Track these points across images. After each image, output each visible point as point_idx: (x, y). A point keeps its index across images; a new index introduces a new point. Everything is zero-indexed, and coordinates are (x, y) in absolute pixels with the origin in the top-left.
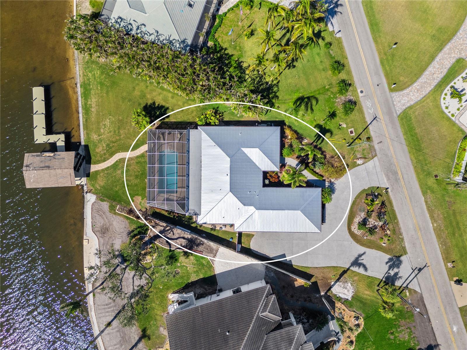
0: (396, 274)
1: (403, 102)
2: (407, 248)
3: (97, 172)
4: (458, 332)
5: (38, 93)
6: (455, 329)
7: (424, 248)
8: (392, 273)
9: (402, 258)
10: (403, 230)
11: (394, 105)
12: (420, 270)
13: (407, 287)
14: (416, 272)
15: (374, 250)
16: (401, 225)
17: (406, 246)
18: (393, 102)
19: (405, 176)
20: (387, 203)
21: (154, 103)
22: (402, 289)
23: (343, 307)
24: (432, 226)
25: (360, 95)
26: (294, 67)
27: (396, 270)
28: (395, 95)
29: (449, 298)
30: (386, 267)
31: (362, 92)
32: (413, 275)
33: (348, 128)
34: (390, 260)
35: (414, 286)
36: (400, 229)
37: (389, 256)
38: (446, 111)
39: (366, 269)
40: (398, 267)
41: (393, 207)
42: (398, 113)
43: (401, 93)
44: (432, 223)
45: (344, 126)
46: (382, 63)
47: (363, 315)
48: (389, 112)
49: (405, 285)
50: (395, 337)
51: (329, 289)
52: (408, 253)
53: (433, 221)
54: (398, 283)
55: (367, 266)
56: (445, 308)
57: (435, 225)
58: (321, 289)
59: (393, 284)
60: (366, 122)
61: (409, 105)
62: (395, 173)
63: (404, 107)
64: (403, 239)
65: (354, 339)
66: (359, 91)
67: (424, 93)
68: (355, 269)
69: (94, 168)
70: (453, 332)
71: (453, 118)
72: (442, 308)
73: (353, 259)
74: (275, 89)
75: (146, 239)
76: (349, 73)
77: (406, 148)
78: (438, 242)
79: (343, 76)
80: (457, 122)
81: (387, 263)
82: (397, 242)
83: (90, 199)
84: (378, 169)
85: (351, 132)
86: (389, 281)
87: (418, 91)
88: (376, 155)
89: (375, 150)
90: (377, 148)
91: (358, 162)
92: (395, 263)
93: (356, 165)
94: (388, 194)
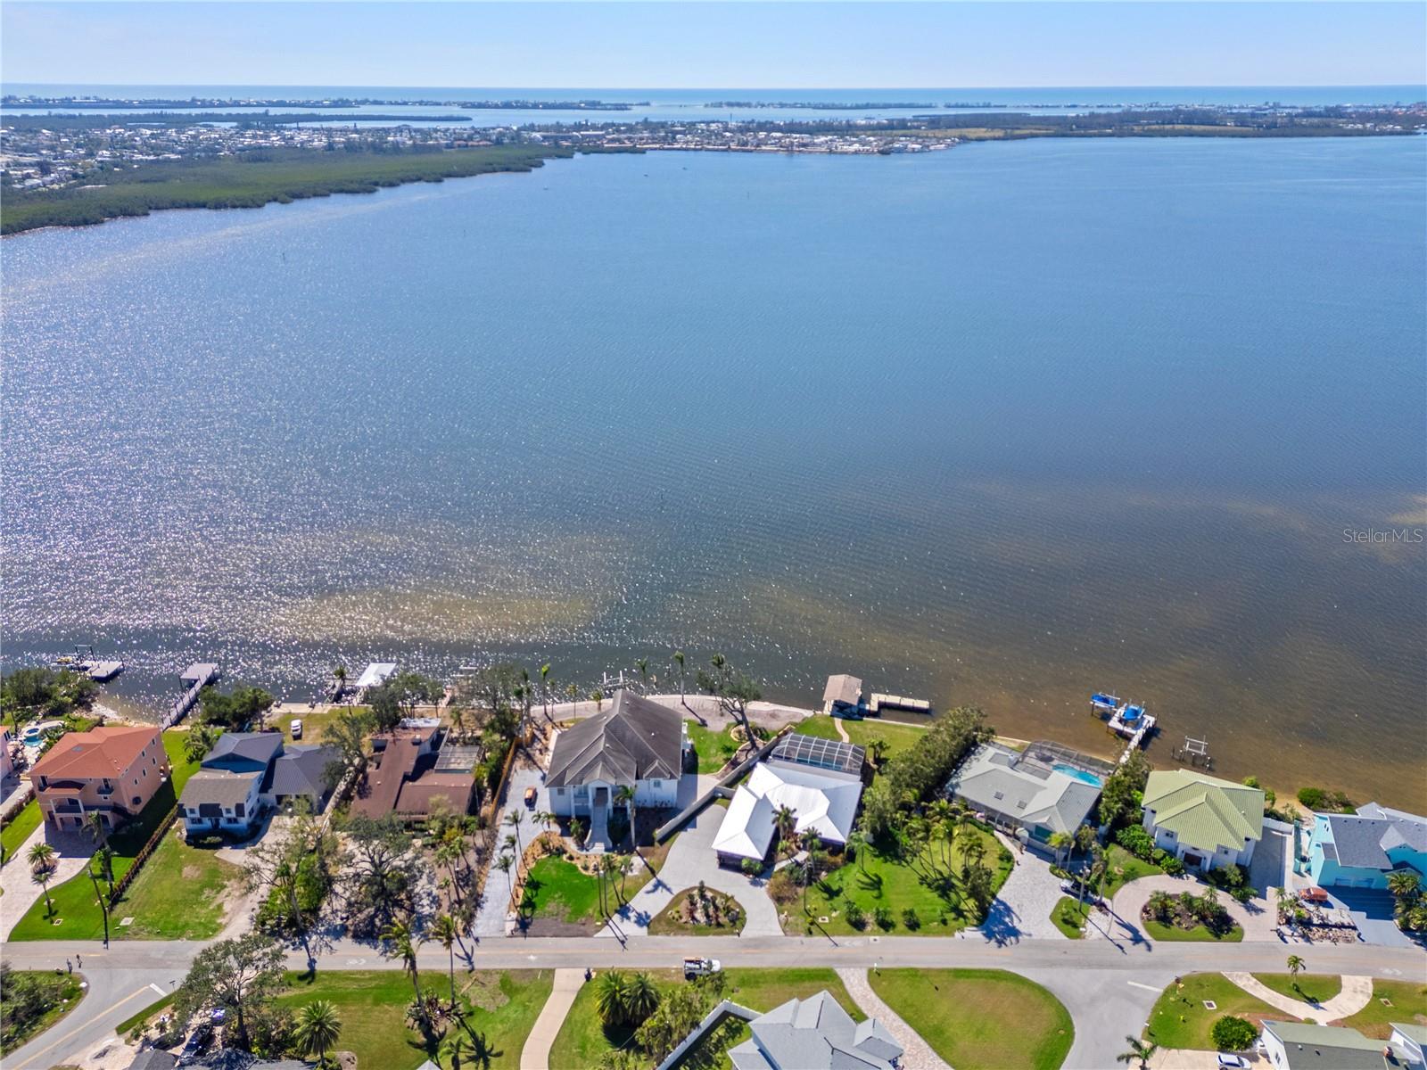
0: (628, 918)
1: (852, 979)
2: (655, 937)
3: (833, 722)
4: (525, 960)
5: (924, 704)
6: (532, 957)
7: (648, 952)
8: (632, 915)
9: (645, 928)
10: (679, 938)
11: (850, 968)
12: (623, 942)
13: (607, 924)
14: (622, 938)
15: (666, 904)
16: (686, 938)
17: (658, 936)
18: (856, 968)
19: (750, 956)
20: (721, 930)
22: (606, 918)
24: (674, 967)
25: (872, 938)
26: (922, 884)
27: (633, 919)
28: (864, 973)
29: (570, 962)
30: (641, 911)
31: (875, 940)
32: (619, 934)
33: (830, 918)
34: (648, 917)
35: (605, 932)
36: (683, 935)
37: (652, 917)
39: (648, 892)
40: (635, 922)
41: (713, 935)
42: (838, 970)
43: (865, 979)
44: (676, 969)
45: (834, 914)
46: (912, 969)
47: (596, 877)
48: (840, 960)
49: (610, 923)
50: (555, 899)
51: (640, 855)
52: (648, 936)
54: (616, 918)
55: (651, 895)
56: (562, 955)
57: (673, 971)
58: (643, 848)
59: (617, 911)
60: (833, 935)
61: (846, 983)
62: (757, 947)
63: (843, 978)
64: (668, 935)
65: (573, 862)
66: (877, 938)
67: (858, 1001)
68: (653, 881)
69: (838, 722)
70: (531, 955)
72: (564, 952)
73: (665, 882)
74: (896, 862)
75: (755, 738)
76: (901, 933)
77: (787, 966)
78: (650, 969)
79: (901, 927)
81: (646, 912)
82: (667, 928)
83: (806, 713)
84: (768, 933)
85: (823, 919)
86: (623, 911)
88: (786, 935)
89: (792, 936)
90: (797, 938)
91: (782, 916)
92: (642, 920)
93: (780, 912)
94: (733, 933)
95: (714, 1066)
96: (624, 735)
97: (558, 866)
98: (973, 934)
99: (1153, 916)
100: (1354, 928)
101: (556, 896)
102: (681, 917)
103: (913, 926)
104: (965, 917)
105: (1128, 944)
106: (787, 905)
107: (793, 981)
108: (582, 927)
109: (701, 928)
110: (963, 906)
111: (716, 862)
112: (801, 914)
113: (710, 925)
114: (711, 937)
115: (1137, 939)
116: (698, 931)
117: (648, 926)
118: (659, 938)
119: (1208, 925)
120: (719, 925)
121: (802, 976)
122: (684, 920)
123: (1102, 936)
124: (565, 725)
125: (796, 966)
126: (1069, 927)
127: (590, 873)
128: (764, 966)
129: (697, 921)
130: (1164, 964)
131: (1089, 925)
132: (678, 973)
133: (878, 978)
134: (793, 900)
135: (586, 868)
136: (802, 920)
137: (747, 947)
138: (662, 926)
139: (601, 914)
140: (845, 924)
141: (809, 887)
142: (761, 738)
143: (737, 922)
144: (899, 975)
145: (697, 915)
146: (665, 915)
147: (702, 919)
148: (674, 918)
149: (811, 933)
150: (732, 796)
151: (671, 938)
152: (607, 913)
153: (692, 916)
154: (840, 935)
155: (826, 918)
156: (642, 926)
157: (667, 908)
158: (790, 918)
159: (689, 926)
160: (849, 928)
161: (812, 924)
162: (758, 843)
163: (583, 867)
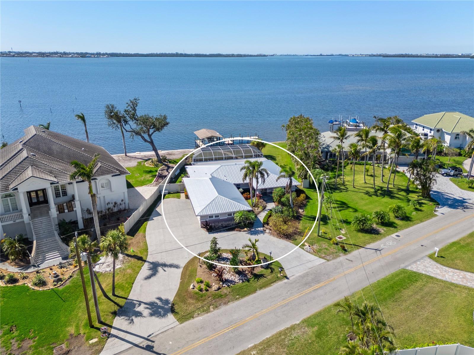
0: (139, 314)
1: (429, 269)
2: (191, 321)
7: (198, 343)
8: (141, 309)
9: (171, 317)
10: (223, 309)
11: (415, 262)
12: (149, 348)
13: (110, 335)
14: (145, 343)
15: (179, 281)
17: (196, 319)
18: (418, 260)
19: (320, 292)
24: (250, 346)
25: (394, 235)
26: (371, 197)
27: (146, 312)
28: (430, 261)
30: (152, 298)
31: (398, 236)
32: (137, 341)
34: (165, 302)
35: (113, 347)
36: (225, 304)
37: (171, 300)
40: (151, 315)
41: (261, 288)
42: (409, 268)
43: (439, 266)
44: (255, 347)
45: (343, 232)
47: (61, 288)
48: (400, 261)
49: (113, 331)
52: (182, 324)
53: (260, 348)
54: (119, 322)
55: (153, 279)
59: (115, 314)
60: (365, 245)
63: (424, 273)
64: (207, 311)
65: (20, 283)
66: (396, 234)
68: (147, 265)
73: (163, 261)
74: (338, 191)
75: (165, 163)
79: (399, 222)
81: (160, 299)
82: (200, 304)
84: (310, 265)
85: (340, 238)
86: (125, 309)
87: (463, 278)
88: (328, 261)
89: (334, 258)
90: (339, 259)
91: (307, 247)
92: (160, 309)
93: (301, 246)
94: (278, 279)
96: (50, 149)
98: (444, 210)
102: (209, 286)
103: (406, 219)
104: (424, 204)
106: (300, 239)
109: (241, 288)
110: (413, 199)
111: (203, 231)
112: (318, 241)
113: (248, 281)
114: (259, 292)
116: (241, 293)
117: (173, 310)
118: (198, 320)
120: (258, 277)
122: (215, 287)
125: (374, 280)
127: (50, 286)
129: (231, 282)
133: (444, 259)
134: (300, 233)
135: (42, 283)
136: (325, 245)
137: (307, 284)
138: (192, 305)
139: (92, 327)
140: (360, 235)
141: (301, 222)
142: (170, 163)
143: (273, 266)
144: (456, 251)
145: (227, 276)
146: (187, 291)
147: (236, 278)
148: (201, 290)
149: (346, 250)
150: (183, 190)
151: (214, 314)
152: (101, 322)
153: (221, 280)
154: (369, 243)
155: (341, 236)
156: (164, 315)
157: (184, 284)
158: (315, 247)
159: (225, 290)
160: (368, 236)
161: (337, 244)
162: (234, 199)
163: (35, 284)
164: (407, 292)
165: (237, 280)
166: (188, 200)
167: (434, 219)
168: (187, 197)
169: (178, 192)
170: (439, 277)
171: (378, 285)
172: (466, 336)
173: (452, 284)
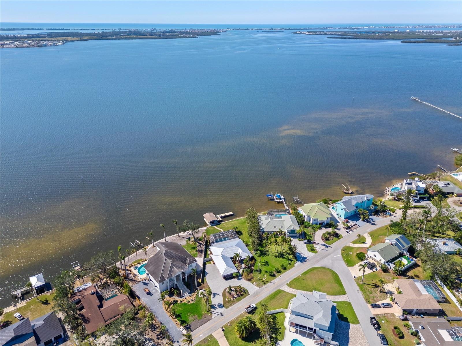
0: (216, 308)
1: (285, 289)
2: (229, 308)
3: (214, 227)
4: (200, 337)
5: (231, 213)
6: (201, 335)
8: (216, 306)
9: (224, 308)
10: (235, 305)
11: (282, 287)
12: (222, 315)
14: (220, 314)
15: (222, 298)
16: (237, 303)
19: (257, 298)
20: (243, 296)
21: (242, 232)
22: (210, 311)
23: (195, 295)
25: (279, 277)
26: (276, 258)
27: (218, 307)
28: (286, 286)
29: (215, 329)
30: (217, 304)
31: (281, 277)
32: (219, 314)
34: (221, 304)
35: (214, 316)
36: (235, 303)
37: (222, 304)
38: (291, 301)
39: (213, 298)
40: (219, 308)
41: (243, 298)
42: (280, 289)
43: (288, 287)
44: (244, 313)
45: (265, 276)
46: (295, 278)
47: (194, 303)
48: (278, 286)
49: (212, 312)
50: (189, 316)
51: (200, 290)
52: (227, 309)
54: (212, 310)
55: (215, 298)
56: (209, 329)
57: (243, 314)
58: (200, 287)
59: (211, 308)
60: (271, 281)
61: (285, 291)
62: (257, 295)
63: (283, 290)
64: (232, 306)
65: (183, 302)
66: (280, 276)
67: (293, 293)
68: (212, 294)
70: (199, 335)
71: (290, 304)
72: (209, 328)
73: (216, 293)
74: (265, 255)
75: (198, 241)
76: (284, 272)
77: (268, 295)
78: (237, 317)
79: (282, 270)
80: (289, 306)
81: (219, 303)
82: (229, 304)
83: (205, 228)
84: (255, 290)
85: (264, 279)
86: (212, 307)
88: (260, 288)
89: (262, 287)
90: (263, 287)
91: (254, 284)
92: (221, 306)
93: (253, 283)
94: (247, 295)
95: (279, 329)
97: (180, 306)
98: (298, 263)
99: (325, 240)
100: (356, 225)
101: (188, 314)
102: (231, 299)
103: (285, 269)
104: (293, 260)
105: (326, 248)
106: (253, 280)
107: (274, 297)
108: (206, 318)
110: (290, 258)
111: (224, 280)
112: (258, 280)
113: (240, 296)
114: (243, 300)
115: (327, 247)
116: (239, 300)
117: (224, 306)
118: (230, 308)
119: (335, 237)
120: (242, 295)
121: (274, 295)
122: (232, 299)
123: (320, 250)
124: (133, 265)
125: (271, 294)
126: (313, 251)
127: (191, 302)
128: (263, 298)
129: (236, 297)
130: (336, 249)
131: (316, 248)
132: (245, 314)
133: (290, 285)
134: (252, 278)
135: (189, 302)
136: (260, 282)
137: (254, 296)
138: (228, 304)
139: (207, 311)
140: (270, 277)
141: (253, 273)
142: (199, 240)
143: (246, 292)
144: (294, 282)
145: (234, 296)
146: (225, 301)
147: (237, 296)
148: (229, 300)
149: (265, 284)
150: (211, 260)
151: (233, 306)
152: (209, 310)
153: (233, 297)
154: (272, 280)
155: (265, 278)
156: (222, 308)
157: (224, 299)
158: (257, 283)
159: (235, 300)
160: (272, 277)
161: (263, 282)
162: (232, 267)
163: (187, 302)
164: (277, 296)
165: (237, 297)
166: (214, 265)
167: (294, 268)
168: (214, 264)
169: (210, 261)
170: (287, 291)
171: (270, 296)
172: (286, 306)
173: (289, 293)
